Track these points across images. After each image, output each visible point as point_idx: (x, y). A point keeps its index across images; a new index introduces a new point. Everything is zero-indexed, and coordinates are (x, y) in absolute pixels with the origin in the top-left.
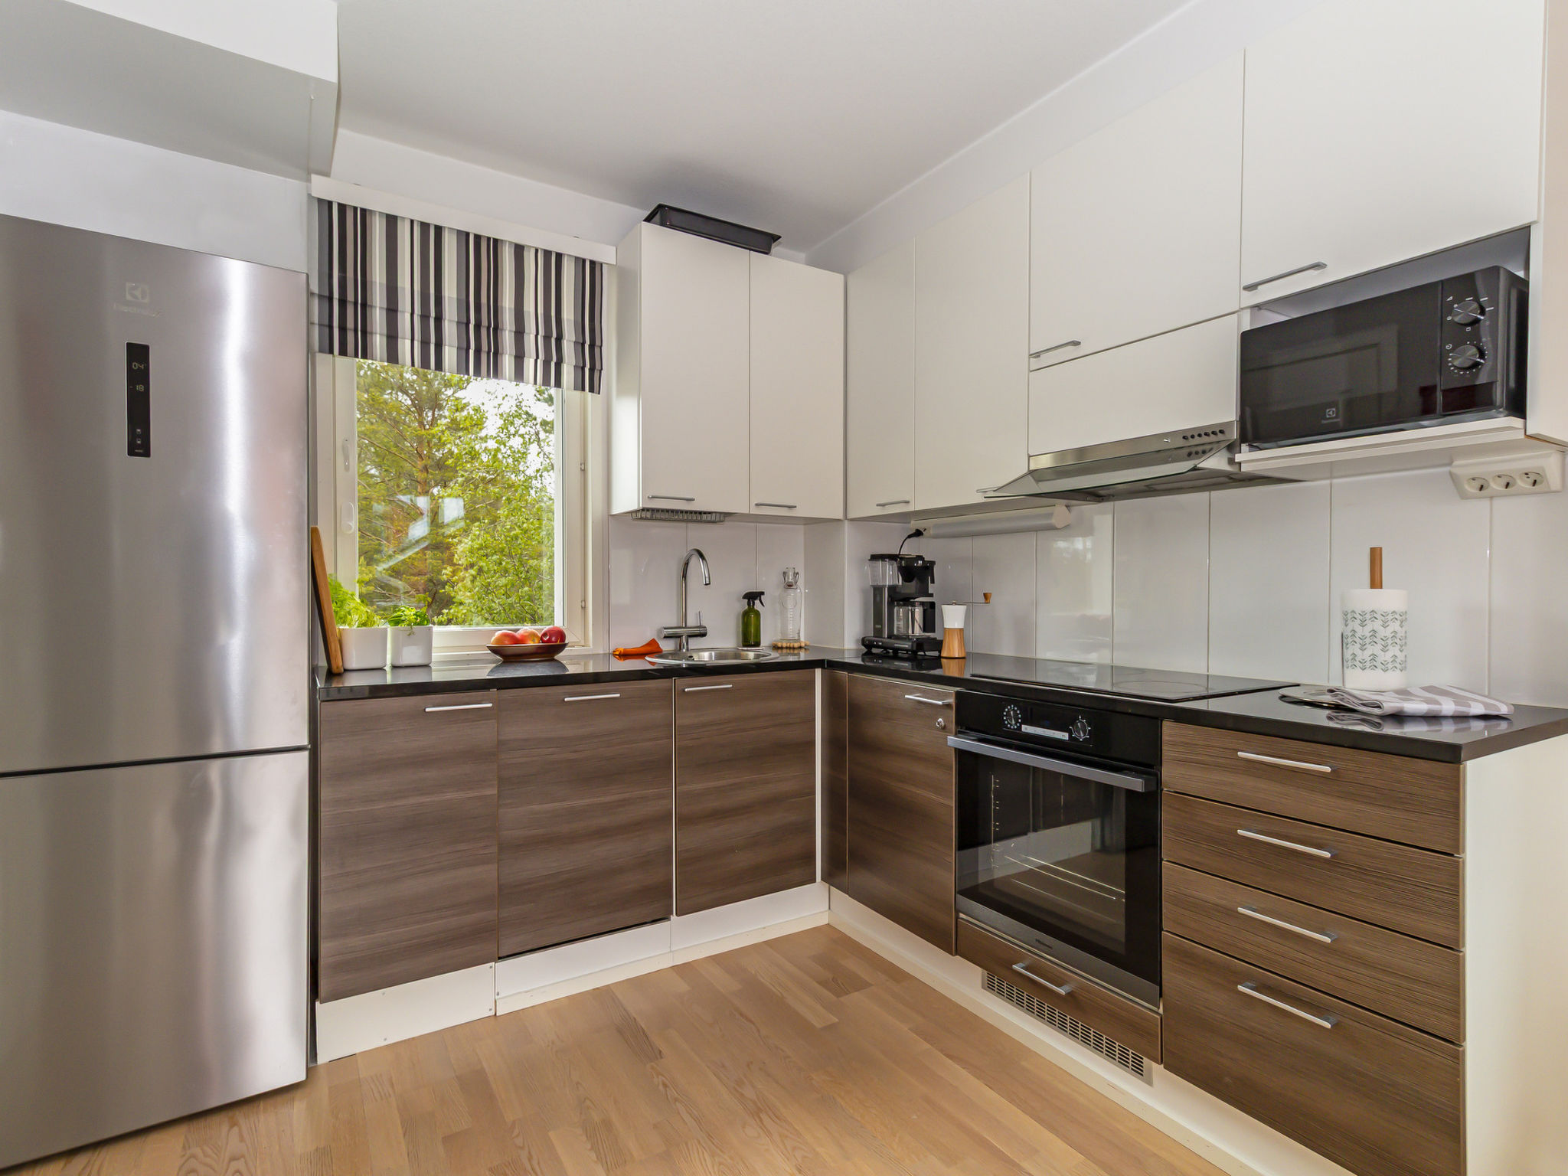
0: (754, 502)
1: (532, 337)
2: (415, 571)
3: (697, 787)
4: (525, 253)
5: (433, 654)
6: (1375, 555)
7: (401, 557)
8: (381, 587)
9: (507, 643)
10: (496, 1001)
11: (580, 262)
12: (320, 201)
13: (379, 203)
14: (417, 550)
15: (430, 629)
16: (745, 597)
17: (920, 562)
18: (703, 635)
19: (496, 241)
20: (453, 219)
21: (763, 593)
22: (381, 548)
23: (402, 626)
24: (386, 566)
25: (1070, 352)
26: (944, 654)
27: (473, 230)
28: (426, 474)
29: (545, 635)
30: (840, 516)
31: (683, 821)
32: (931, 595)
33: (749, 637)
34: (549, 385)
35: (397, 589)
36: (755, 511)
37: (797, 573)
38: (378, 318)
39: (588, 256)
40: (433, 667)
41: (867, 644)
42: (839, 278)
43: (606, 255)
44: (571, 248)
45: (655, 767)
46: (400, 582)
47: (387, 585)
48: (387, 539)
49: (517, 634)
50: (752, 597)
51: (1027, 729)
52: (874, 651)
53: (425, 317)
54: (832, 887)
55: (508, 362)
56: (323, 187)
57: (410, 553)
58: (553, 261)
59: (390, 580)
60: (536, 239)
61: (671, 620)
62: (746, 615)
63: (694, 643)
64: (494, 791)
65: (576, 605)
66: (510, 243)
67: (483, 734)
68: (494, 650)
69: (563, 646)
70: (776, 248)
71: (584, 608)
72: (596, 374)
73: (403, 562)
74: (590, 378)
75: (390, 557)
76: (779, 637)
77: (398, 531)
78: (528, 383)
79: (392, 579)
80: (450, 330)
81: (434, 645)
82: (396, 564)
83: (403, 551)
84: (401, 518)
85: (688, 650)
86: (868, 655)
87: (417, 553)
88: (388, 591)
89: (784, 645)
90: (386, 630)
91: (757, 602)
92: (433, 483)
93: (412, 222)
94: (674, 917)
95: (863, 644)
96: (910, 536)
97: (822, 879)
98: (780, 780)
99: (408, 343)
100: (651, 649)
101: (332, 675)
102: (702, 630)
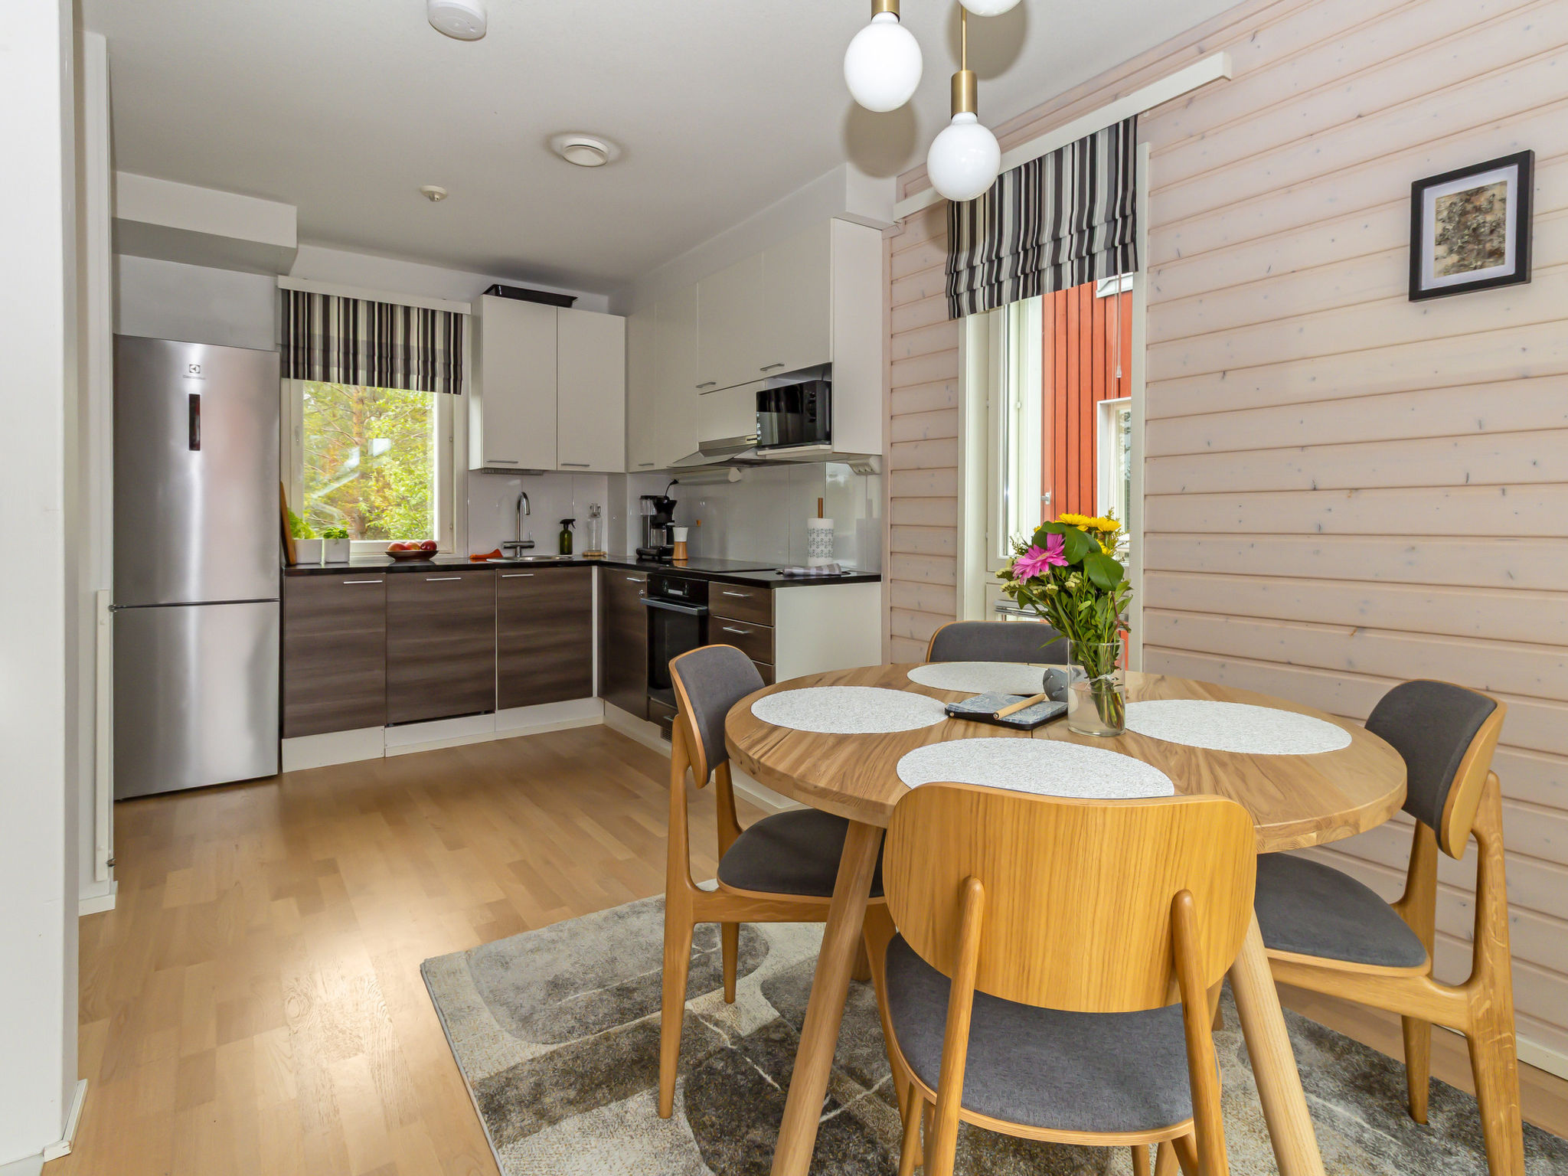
0: (560, 463)
1: (416, 362)
2: (350, 498)
3: (512, 634)
4: (411, 311)
5: (351, 557)
6: (820, 502)
7: (336, 485)
8: (316, 514)
9: (398, 550)
10: (385, 750)
11: (447, 315)
12: (283, 290)
13: (318, 289)
14: (351, 479)
15: (349, 541)
16: (562, 522)
17: (666, 501)
18: (532, 547)
19: (392, 305)
20: (363, 295)
21: (574, 520)
22: (317, 476)
23: (331, 539)
24: (321, 493)
25: (711, 388)
26: (674, 557)
27: (377, 300)
28: (361, 405)
29: (423, 545)
30: (623, 470)
31: (503, 653)
32: (674, 521)
33: (565, 546)
34: (427, 390)
35: (332, 516)
36: (560, 468)
37: (599, 507)
38: (318, 354)
39: (453, 311)
40: (350, 562)
41: (639, 552)
42: (623, 319)
43: (465, 309)
44: (440, 306)
45: (484, 622)
46: (335, 509)
47: (322, 512)
48: (323, 468)
49: (405, 545)
50: (567, 523)
51: (671, 591)
52: (644, 557)
53: (346, 354)
54: (606, 702)
55: (399, 378)
56: (284, 283)
57: (345, 481)
58: (429, 315)
59: (324, 508)
60: (417, 302)
61: (509, 536)
62: (562, 534)
63: (525, 552)
64: (382, 630)
65: (446, 526)
66: (401, 306)
67: (378, 597)
68: (388, 553)
69: (436, 552)
70: (574, 303)
71: (452, 529)
72: (458, 383)
73: (338, 489)
74: (454, 385)
75: (326, 484)
76: (587, 549)
77: (334, 461)
78: (413, 389)
79: (327, 507)
80: (362, 359)
81: (351, 551)
82: (332, 492)
83: (338, 479)
84: (336, 447)
85: (521, 556)
86: (640, 560)
87: (352, 482)
88: (323, 518)
89: (589, 554)
90: (321, 540)
91: (570, 526)
92: (368, 414)
93: (339, 298)
94: (497, 711)
95: (637, 553)
96: (671, 484)
97: (598, 696)
98: (568, 632)
99: (336, 369)
100: (497, 554)
101: (289, 564)
102: (531, 544)
